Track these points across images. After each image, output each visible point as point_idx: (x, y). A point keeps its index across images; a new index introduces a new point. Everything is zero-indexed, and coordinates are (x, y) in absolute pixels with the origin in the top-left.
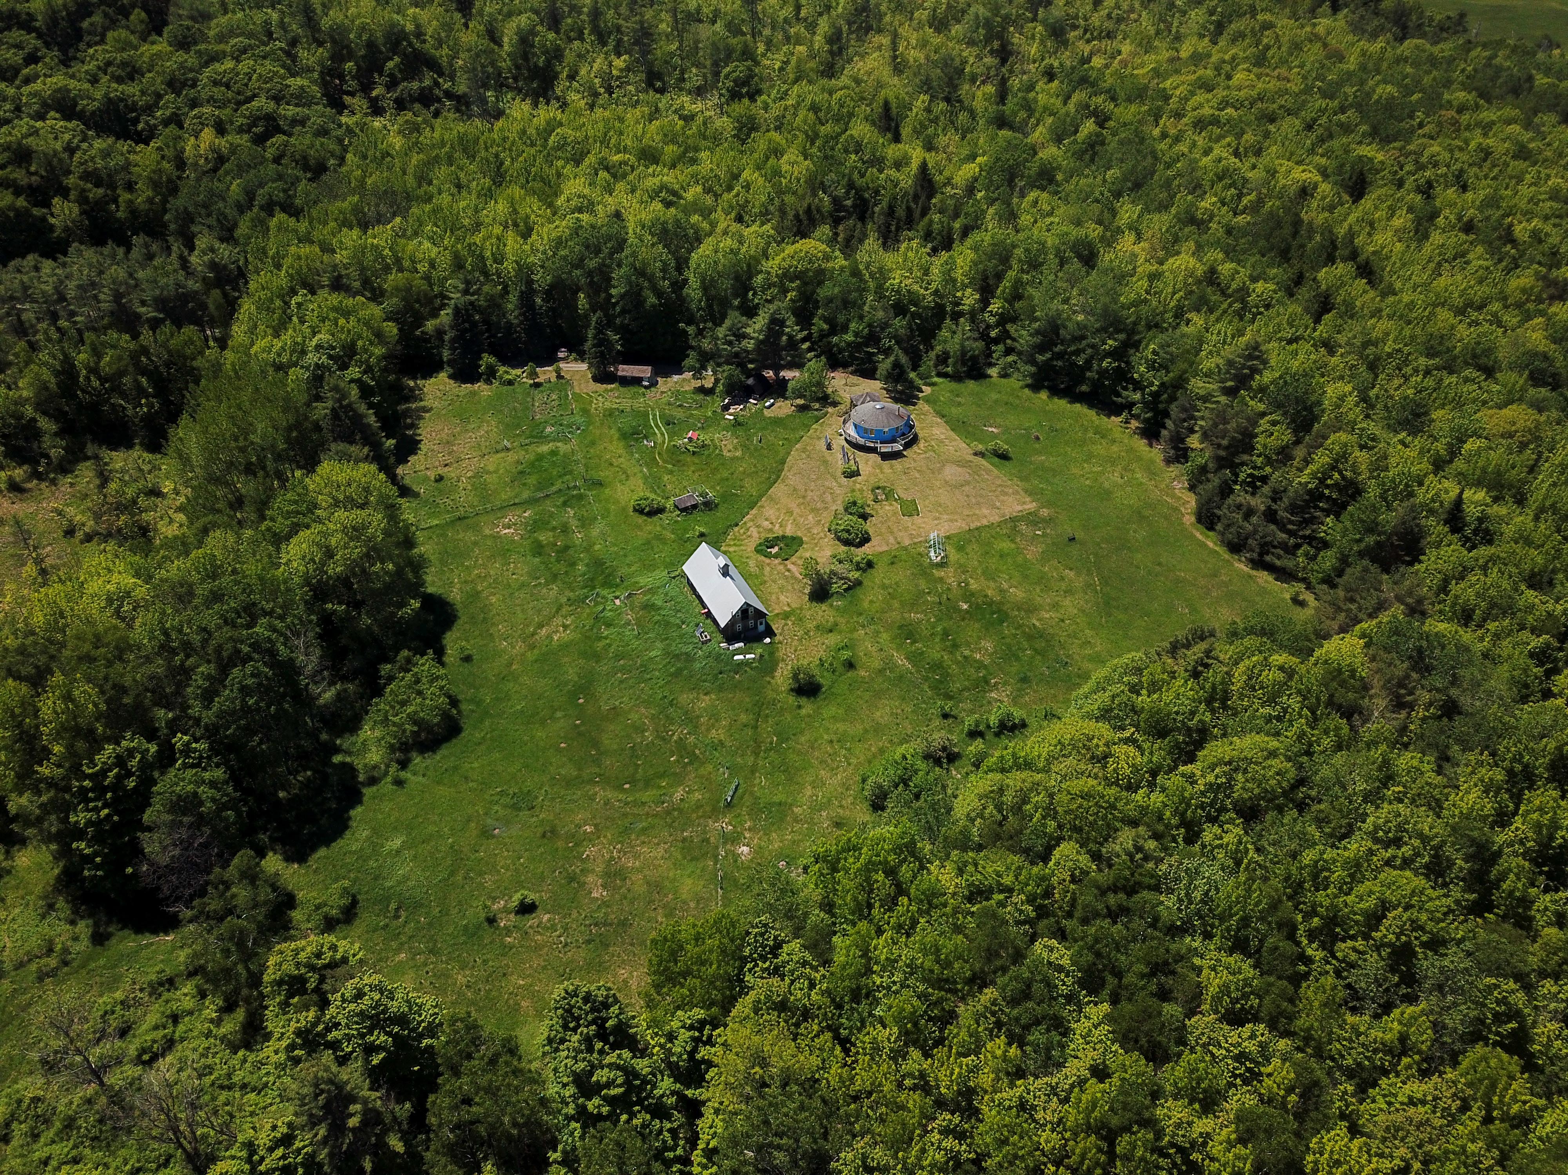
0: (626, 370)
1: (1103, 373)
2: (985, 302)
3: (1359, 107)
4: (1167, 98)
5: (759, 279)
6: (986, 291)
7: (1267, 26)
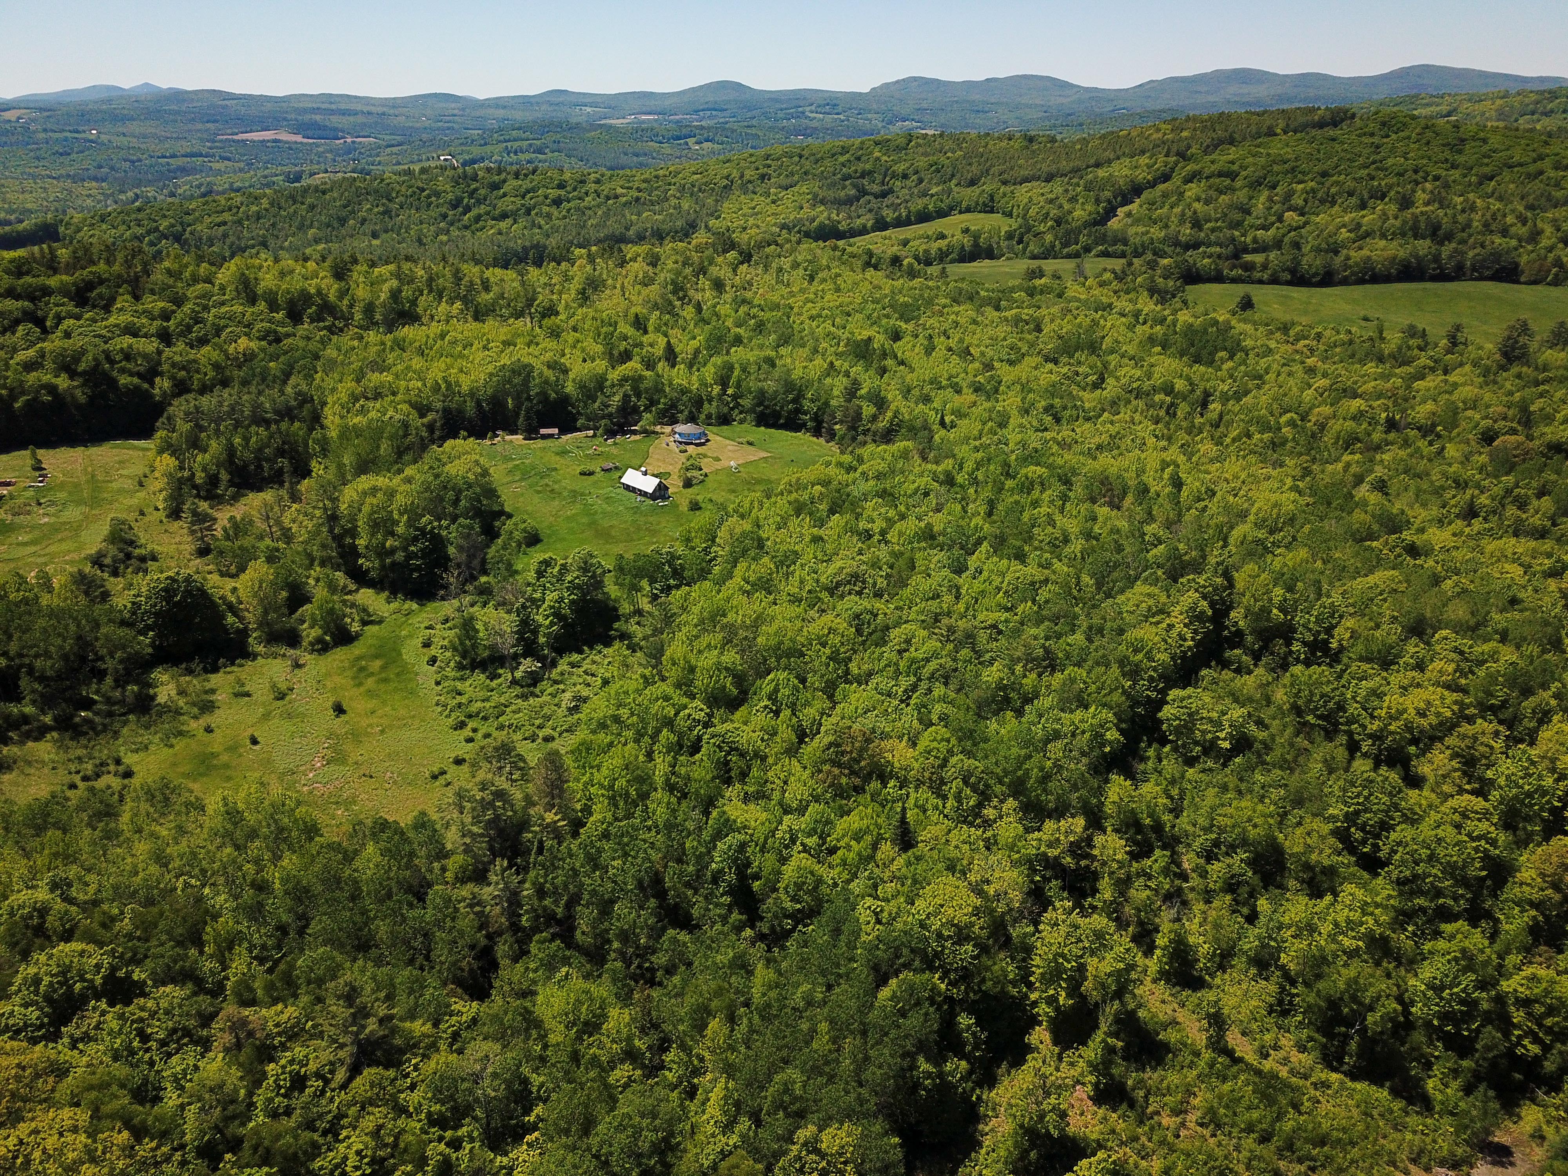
0: (543, 431)
1: (789, 412)
2: (724, 390)
3: (891, 306)
4: (792, 308)
5: (608, 383)
6: (724, 384)
7: (838, 275)
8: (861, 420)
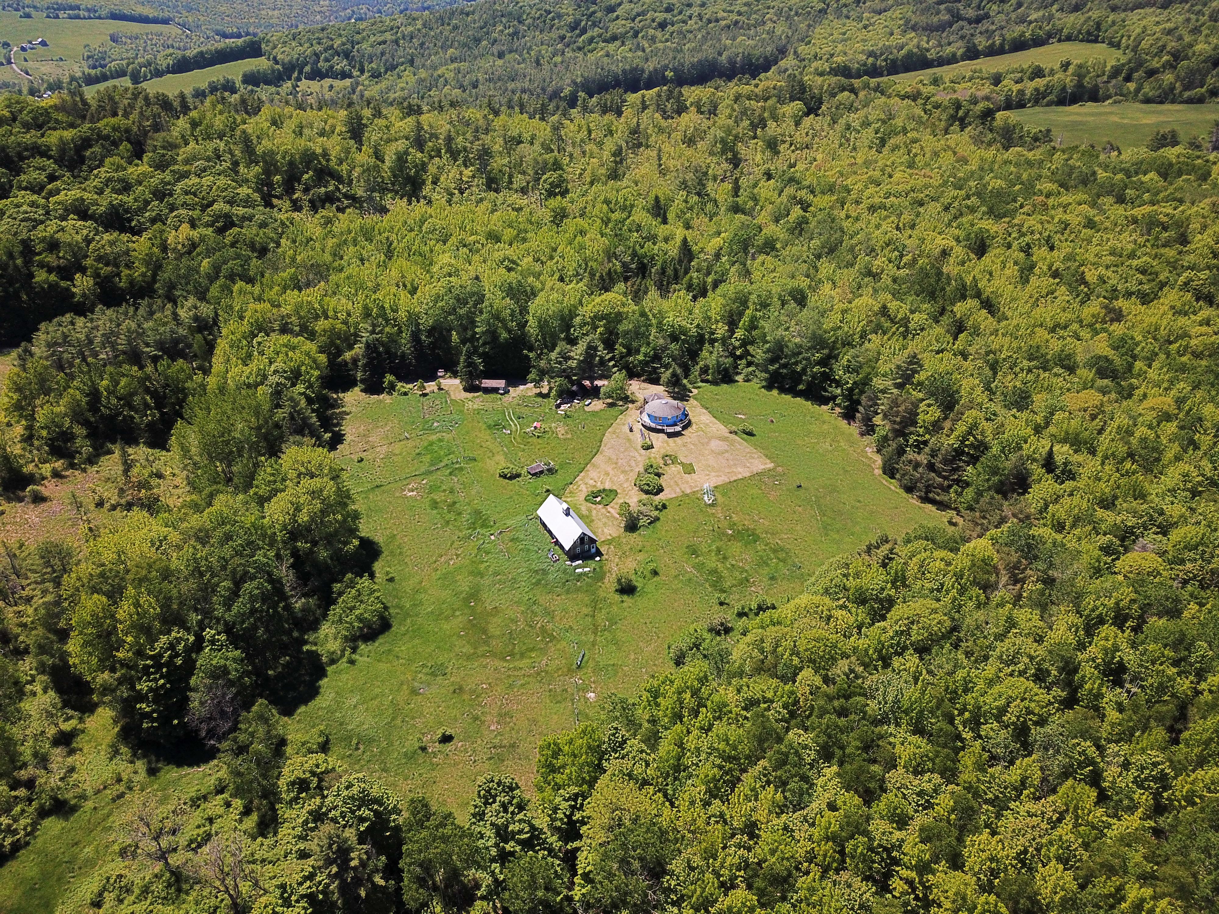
0: (488, 383)
1: (814, 376)
2: (732, 332)
3: (979, 194)
4: (849, 191)
5: (577, 320)
6: (732, 325)
7: (915, 141)
8: (914, 423)
